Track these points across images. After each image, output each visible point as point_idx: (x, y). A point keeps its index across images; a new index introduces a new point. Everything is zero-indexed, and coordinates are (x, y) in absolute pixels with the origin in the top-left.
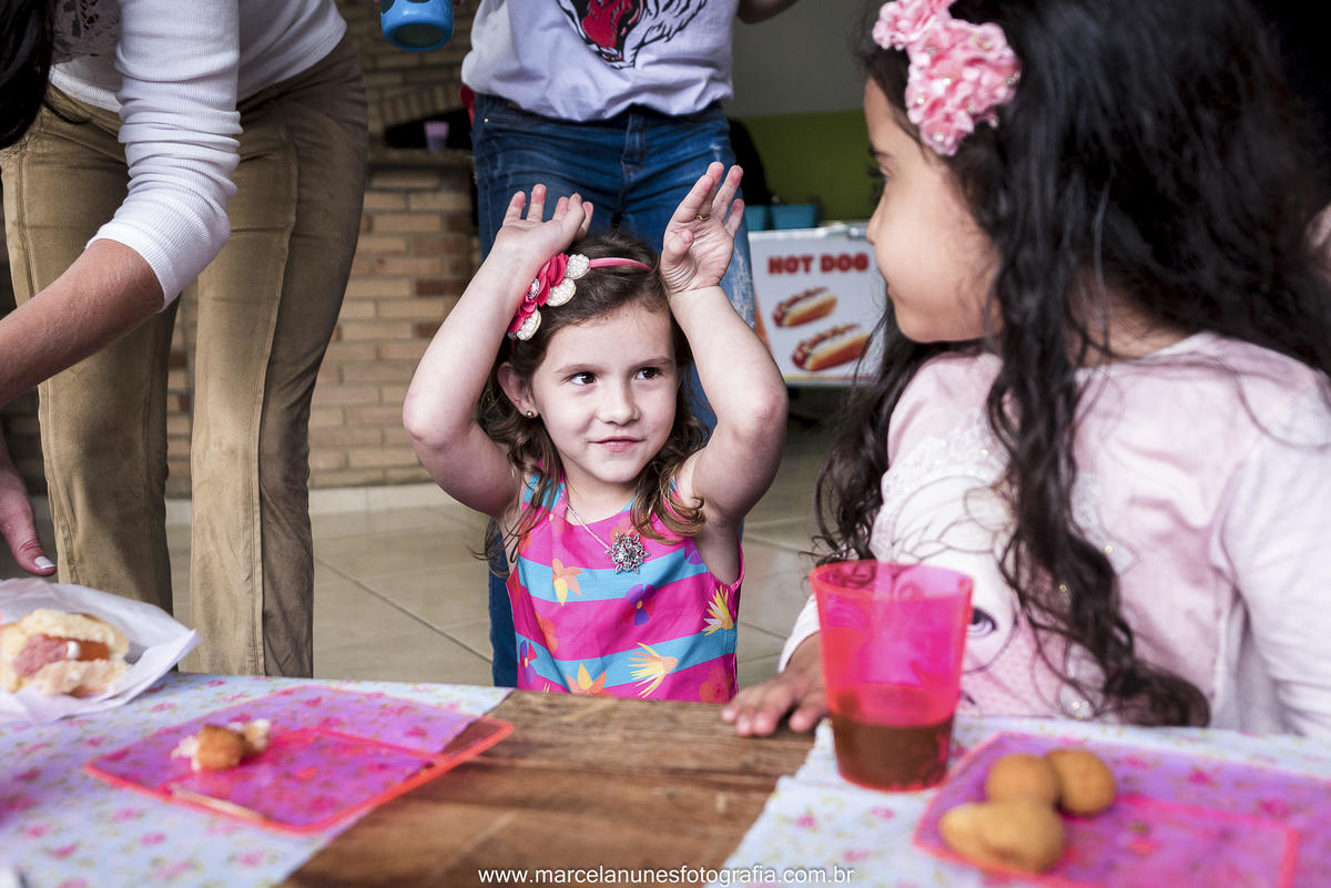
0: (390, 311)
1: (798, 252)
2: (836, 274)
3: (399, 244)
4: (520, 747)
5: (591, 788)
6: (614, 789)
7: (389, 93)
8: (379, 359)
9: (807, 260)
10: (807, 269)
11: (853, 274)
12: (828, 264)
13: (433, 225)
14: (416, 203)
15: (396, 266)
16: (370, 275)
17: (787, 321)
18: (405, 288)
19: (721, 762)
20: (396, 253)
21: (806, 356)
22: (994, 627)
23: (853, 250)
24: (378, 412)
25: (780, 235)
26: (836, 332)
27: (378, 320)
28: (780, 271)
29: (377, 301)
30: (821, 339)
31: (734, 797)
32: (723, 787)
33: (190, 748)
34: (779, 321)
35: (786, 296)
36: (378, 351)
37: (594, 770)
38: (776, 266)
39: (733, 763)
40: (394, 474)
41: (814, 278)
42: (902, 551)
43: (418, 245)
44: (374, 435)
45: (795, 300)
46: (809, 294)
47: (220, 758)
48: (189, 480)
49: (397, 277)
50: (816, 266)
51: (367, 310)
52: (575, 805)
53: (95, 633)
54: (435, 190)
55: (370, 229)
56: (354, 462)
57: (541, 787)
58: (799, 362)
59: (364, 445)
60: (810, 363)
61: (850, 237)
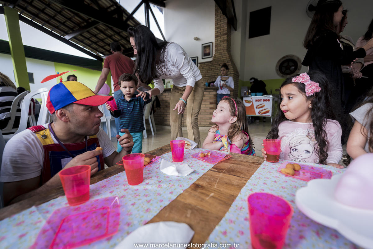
0: (207, 106)
1: (260, 99)
2: (265, 102)
3: (208, 98)
4: (232, 158)
5: (241, 163)
6: (243, 163)
7: (207, 79)
8: (205, 112)
9: (261, 100)
10: (261, 101)
11: (267, 102)
12: (264, 100)
13: (212, 96)
14: (210, 93)
15: (208, 101)
16: (205, 102)
17: (258, 108)
18: (209, 103)
19: (254, 161)
20: (208, 99)
21: (260, 112)
22: (310, 153)
23: (268, 99)
24: (205, 118)
25: (257, 97)
26: (264, 109)
27: (205, 107)
28: (257, 101)
29: (205, 105)
30: (263, 110)
31: (256, 165)
32: (255, 164)
33: (200, 155)
34: (257, 108)
35: (258, 105)
36: (205, 111)
37: (240, 161)
38: (256, 101)
39: (256, 162)
40: (206, 125)
41: (262, 102)
42: (292, 145)
43: (210, 98)
44: (204, 121)
45: (259, 105)
46: (261, 104)
47: (203, 156)
48: (186, 125)
49: (208, 102)
50: (262, 101)
51: (204, 106)
52: (239, 164)
53: (188, 143)
54: (213, 91)
55: (205, 96)
56: (202, 124)
57: (235, 162)
58: (259, 113)
59: (203, 122)
60: (261, 113)
61: (267, 97)
